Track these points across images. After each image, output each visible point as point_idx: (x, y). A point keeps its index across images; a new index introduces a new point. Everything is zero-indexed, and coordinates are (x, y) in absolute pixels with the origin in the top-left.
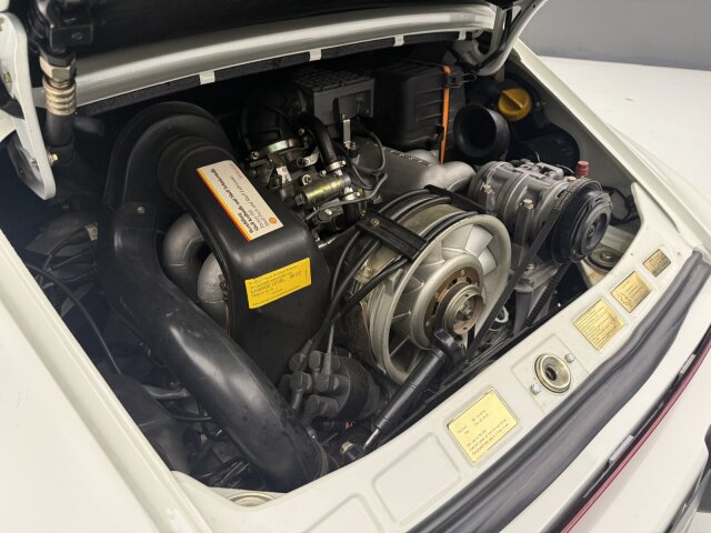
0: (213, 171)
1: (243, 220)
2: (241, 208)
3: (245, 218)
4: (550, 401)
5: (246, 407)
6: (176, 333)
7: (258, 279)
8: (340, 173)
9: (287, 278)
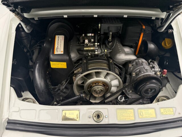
0: (58, 37)
1: (56, 49)
2: (58, 47)
3: (57, 49)
4: (92, 122)
5: (37, 84)
6: (37, 65)
7: (53, 62)
8: (96, 46)
9: (60, 65)
